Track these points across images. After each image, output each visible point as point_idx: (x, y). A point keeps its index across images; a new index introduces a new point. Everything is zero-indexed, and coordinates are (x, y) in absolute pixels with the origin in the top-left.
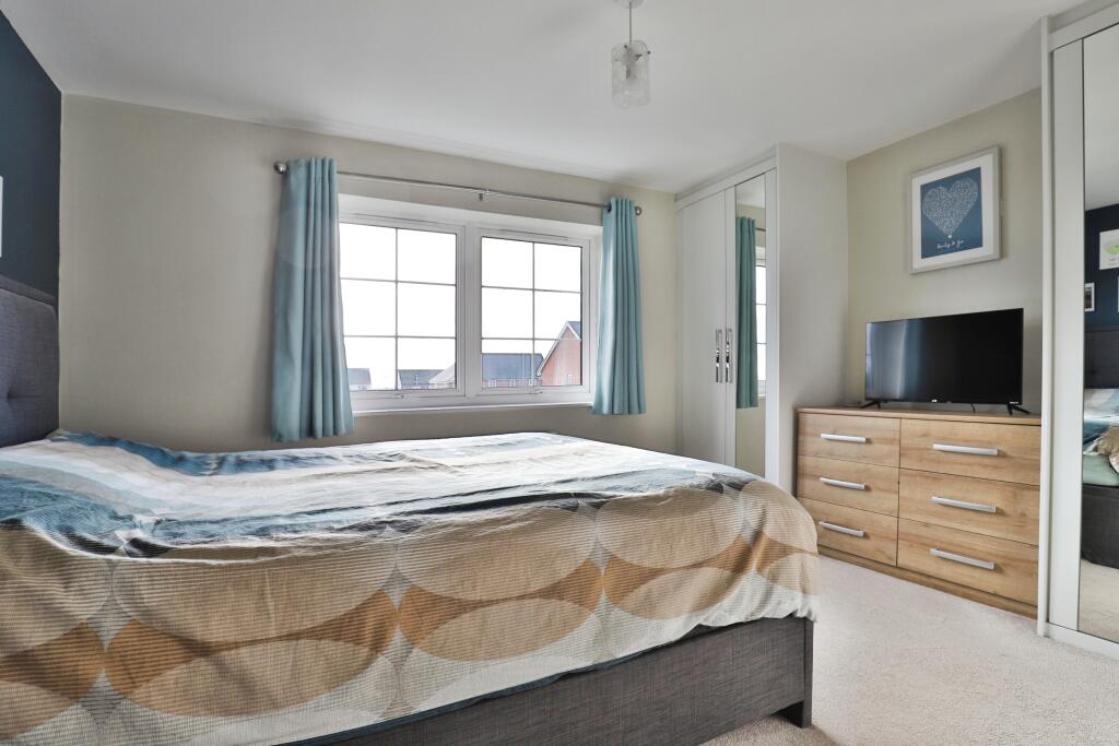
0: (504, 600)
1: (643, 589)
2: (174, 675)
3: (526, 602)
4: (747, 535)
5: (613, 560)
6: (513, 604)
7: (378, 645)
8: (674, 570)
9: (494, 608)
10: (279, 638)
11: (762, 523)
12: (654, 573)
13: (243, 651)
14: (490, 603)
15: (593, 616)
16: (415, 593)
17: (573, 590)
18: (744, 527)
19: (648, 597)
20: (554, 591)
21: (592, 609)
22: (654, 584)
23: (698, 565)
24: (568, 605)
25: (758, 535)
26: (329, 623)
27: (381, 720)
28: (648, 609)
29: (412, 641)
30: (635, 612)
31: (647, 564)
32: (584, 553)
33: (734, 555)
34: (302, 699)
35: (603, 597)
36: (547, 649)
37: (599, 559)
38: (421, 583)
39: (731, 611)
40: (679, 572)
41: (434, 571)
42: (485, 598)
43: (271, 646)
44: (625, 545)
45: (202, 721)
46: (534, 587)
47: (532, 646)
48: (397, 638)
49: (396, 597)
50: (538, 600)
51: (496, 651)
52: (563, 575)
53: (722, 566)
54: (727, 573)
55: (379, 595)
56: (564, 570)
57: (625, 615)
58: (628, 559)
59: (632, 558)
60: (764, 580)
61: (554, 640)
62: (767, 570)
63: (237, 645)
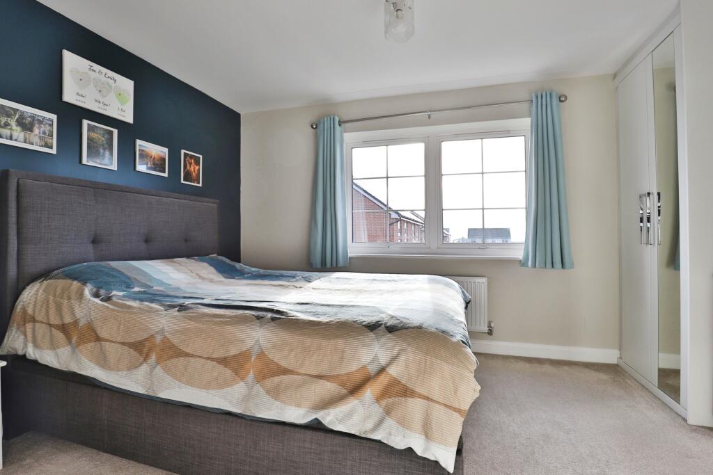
0: (200, 357)
1: (277, 379)
2: (91, 345)
3: (209, 361)
4: (373, 369)
5: (262, 354)
6: (203, 360)
7: (146, 359)
8: (301, 374)
9: (193, 359)
10: (120, 343)
11: (390, 363)
12: (286, 371)
13: (108, 343)
14: (193, 356)
15: (242, 384)
16: (165, 340)
17: (235, 364)
18: (372, 362)
19: (278, 385)
20: (223, 361)
21: (242, 379)
22: (285, 379)
23: (319, 377)
24: (229, 372)
25: (382, 370)
26: (135, 343)
27: (146, 393)
28: (275, 393)
29: (158, 361)
30: (268, 392)
31: (284, 363)
32: (248, 345)
33: (355, 380)
34: (118, 370)
35: (251, 375)
36: (214, 392)
37: (254, 352)
38: (168, 336)
39: (340, 421)
40: (304, 377)
41: (176, 332)
42: (191, 352)
43: (117, 345)
44: (273, 347)
45: (92, 365)
46: (215, 356)
47: (207, 387)
48: (153, 358)
49: (158, 339)
50: (215, 363)
51: (190, 383)
52: (232, 354)
53: (343, 385)
54: (344, 391)
55: (152, 337)
56: (233, 351)
57: (262, 391)
58: (271, 356)
59: (275, 357)
60: (381, 410)
61: (219, 388)
62: (384, 402)
63: (107, 340)
